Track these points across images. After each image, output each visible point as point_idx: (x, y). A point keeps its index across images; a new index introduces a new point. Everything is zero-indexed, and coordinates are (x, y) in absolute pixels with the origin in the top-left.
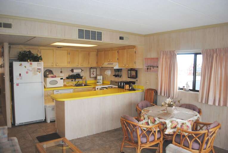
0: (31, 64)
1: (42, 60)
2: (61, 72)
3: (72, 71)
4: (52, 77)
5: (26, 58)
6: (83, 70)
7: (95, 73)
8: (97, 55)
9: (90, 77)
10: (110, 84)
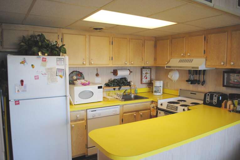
0: (44, 60)
1: (65, 53)
2: (97, 75)
3: (115, 72)
4: (84, 84)
5: (35, 49)
6: (132, 72)
7: (148, 76)
8: (155, 46)
9: (141, 83)
10: (179, 96)
